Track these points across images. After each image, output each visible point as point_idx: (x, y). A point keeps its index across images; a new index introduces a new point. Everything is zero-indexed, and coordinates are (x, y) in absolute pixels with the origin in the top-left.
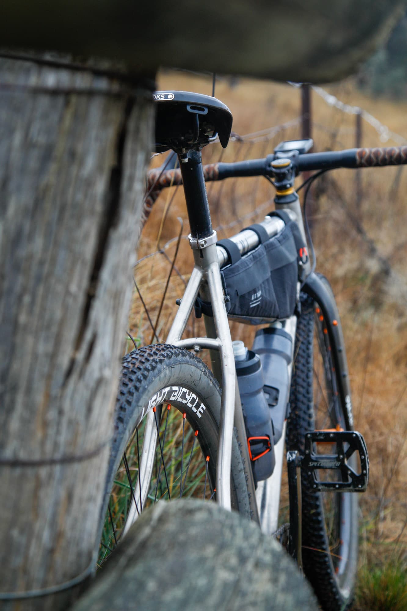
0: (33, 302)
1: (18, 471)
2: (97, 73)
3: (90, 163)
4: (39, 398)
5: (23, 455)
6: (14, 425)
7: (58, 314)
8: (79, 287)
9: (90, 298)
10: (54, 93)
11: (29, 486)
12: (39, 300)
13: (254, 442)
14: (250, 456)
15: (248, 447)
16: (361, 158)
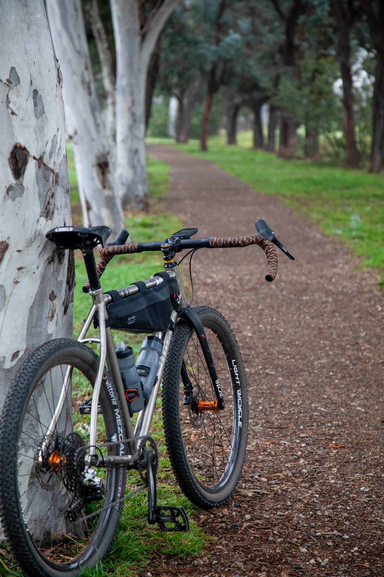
13: (130, 392)
14: (127, 399)
15: (126, 394)
16: (212, 243)
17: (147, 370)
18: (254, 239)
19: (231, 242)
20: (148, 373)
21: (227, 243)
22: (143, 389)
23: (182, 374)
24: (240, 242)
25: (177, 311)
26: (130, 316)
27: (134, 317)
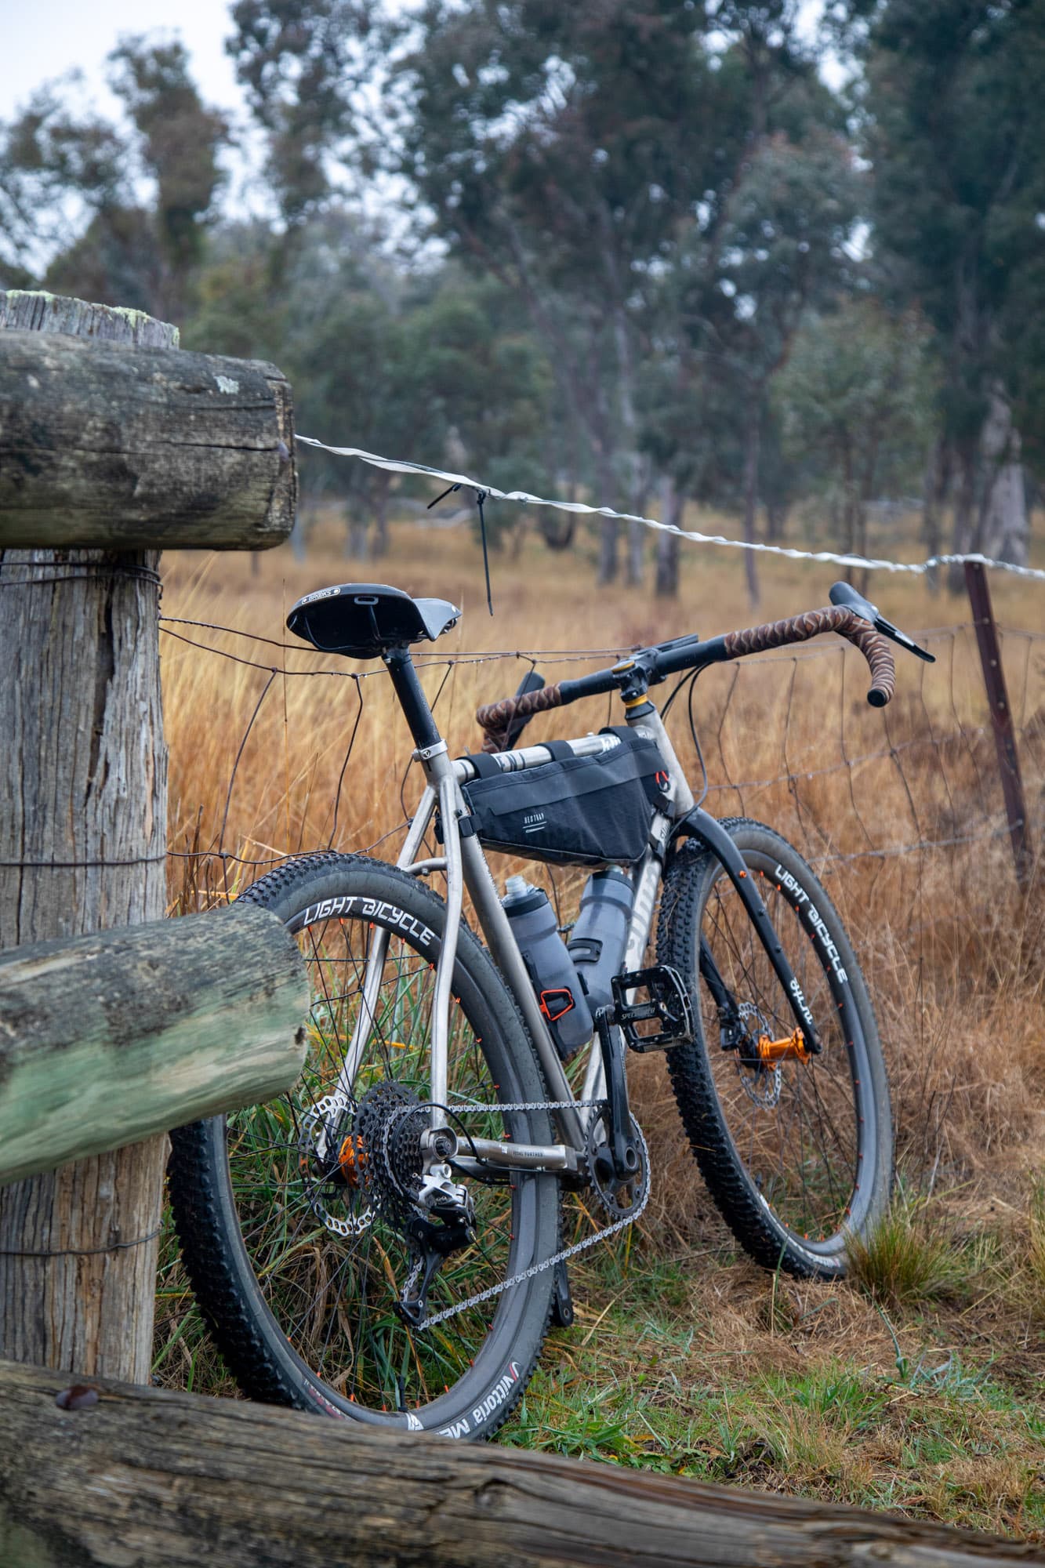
0: (49, 740)
1: (56, 871)
2: (76, 565)
3: (80, 631)
4: (66, 814)
5: (58, 859)
6: (48, 835)
7: (72, 748)
8: (86, 726)
9: (98, 734)
10: (43, 583)
11: (67, 883)
12: (54, 738)
13: (550, 998)
14: (544, 1014)
15: (540, 1003)
16: (730, 644)
17: (596, 946)
18: (828, 617)
19: (773, 632)
20: (598, 953)
21: (764, 636)
22: (586, 992)
23: (703, 969)
24: (795, 627)
25: (666, 817)
26: (528, 811)
27: (540, 817)
